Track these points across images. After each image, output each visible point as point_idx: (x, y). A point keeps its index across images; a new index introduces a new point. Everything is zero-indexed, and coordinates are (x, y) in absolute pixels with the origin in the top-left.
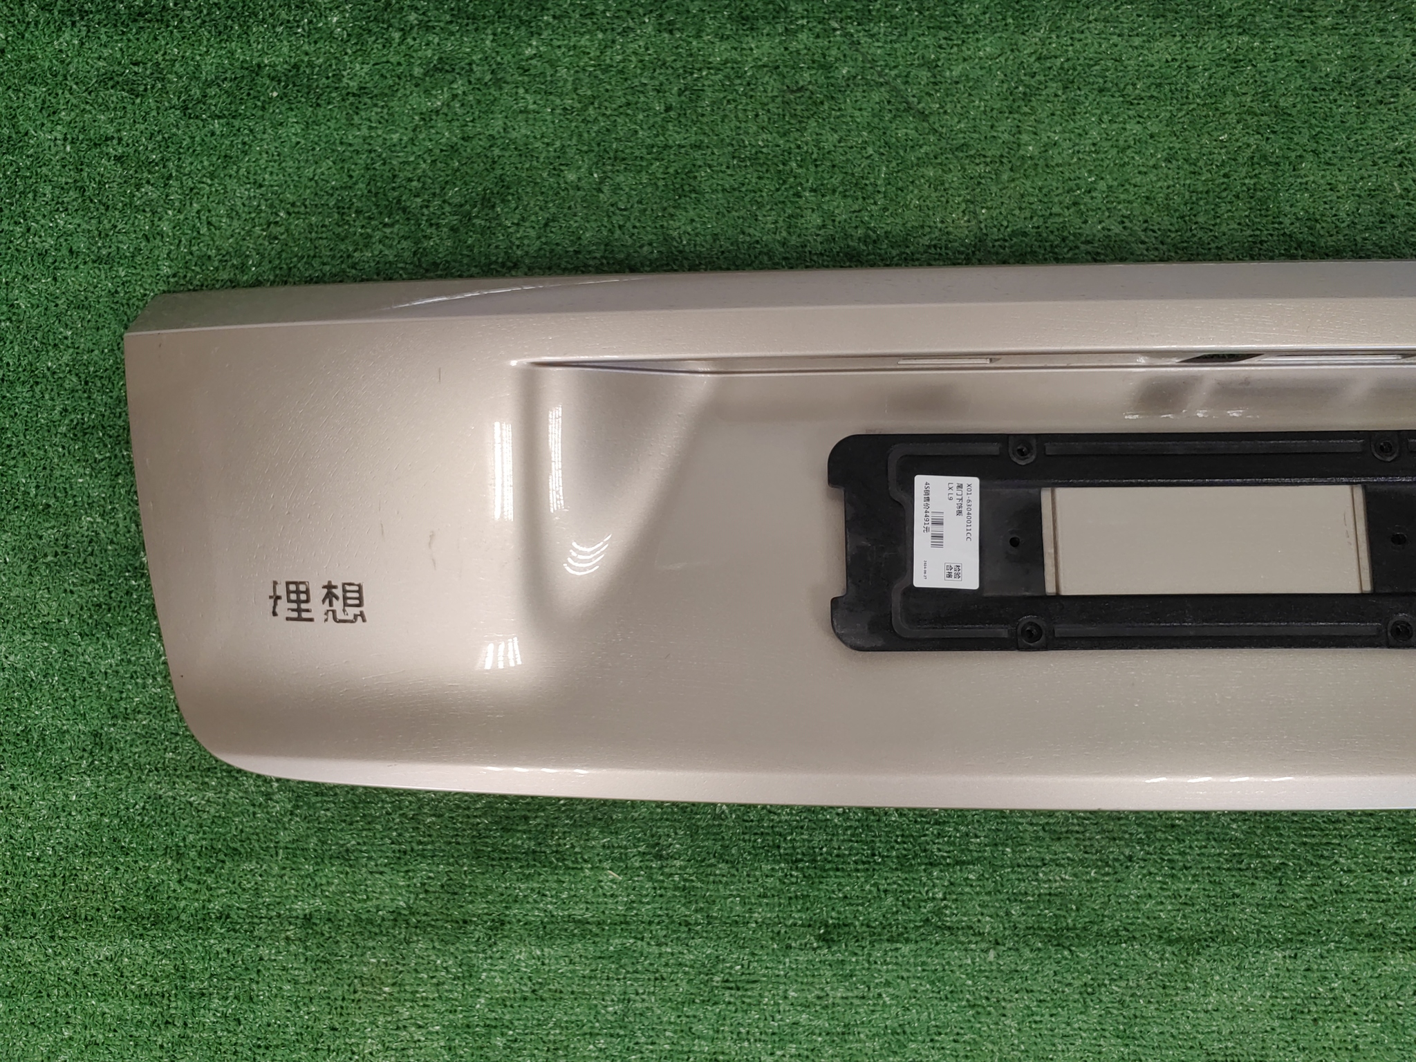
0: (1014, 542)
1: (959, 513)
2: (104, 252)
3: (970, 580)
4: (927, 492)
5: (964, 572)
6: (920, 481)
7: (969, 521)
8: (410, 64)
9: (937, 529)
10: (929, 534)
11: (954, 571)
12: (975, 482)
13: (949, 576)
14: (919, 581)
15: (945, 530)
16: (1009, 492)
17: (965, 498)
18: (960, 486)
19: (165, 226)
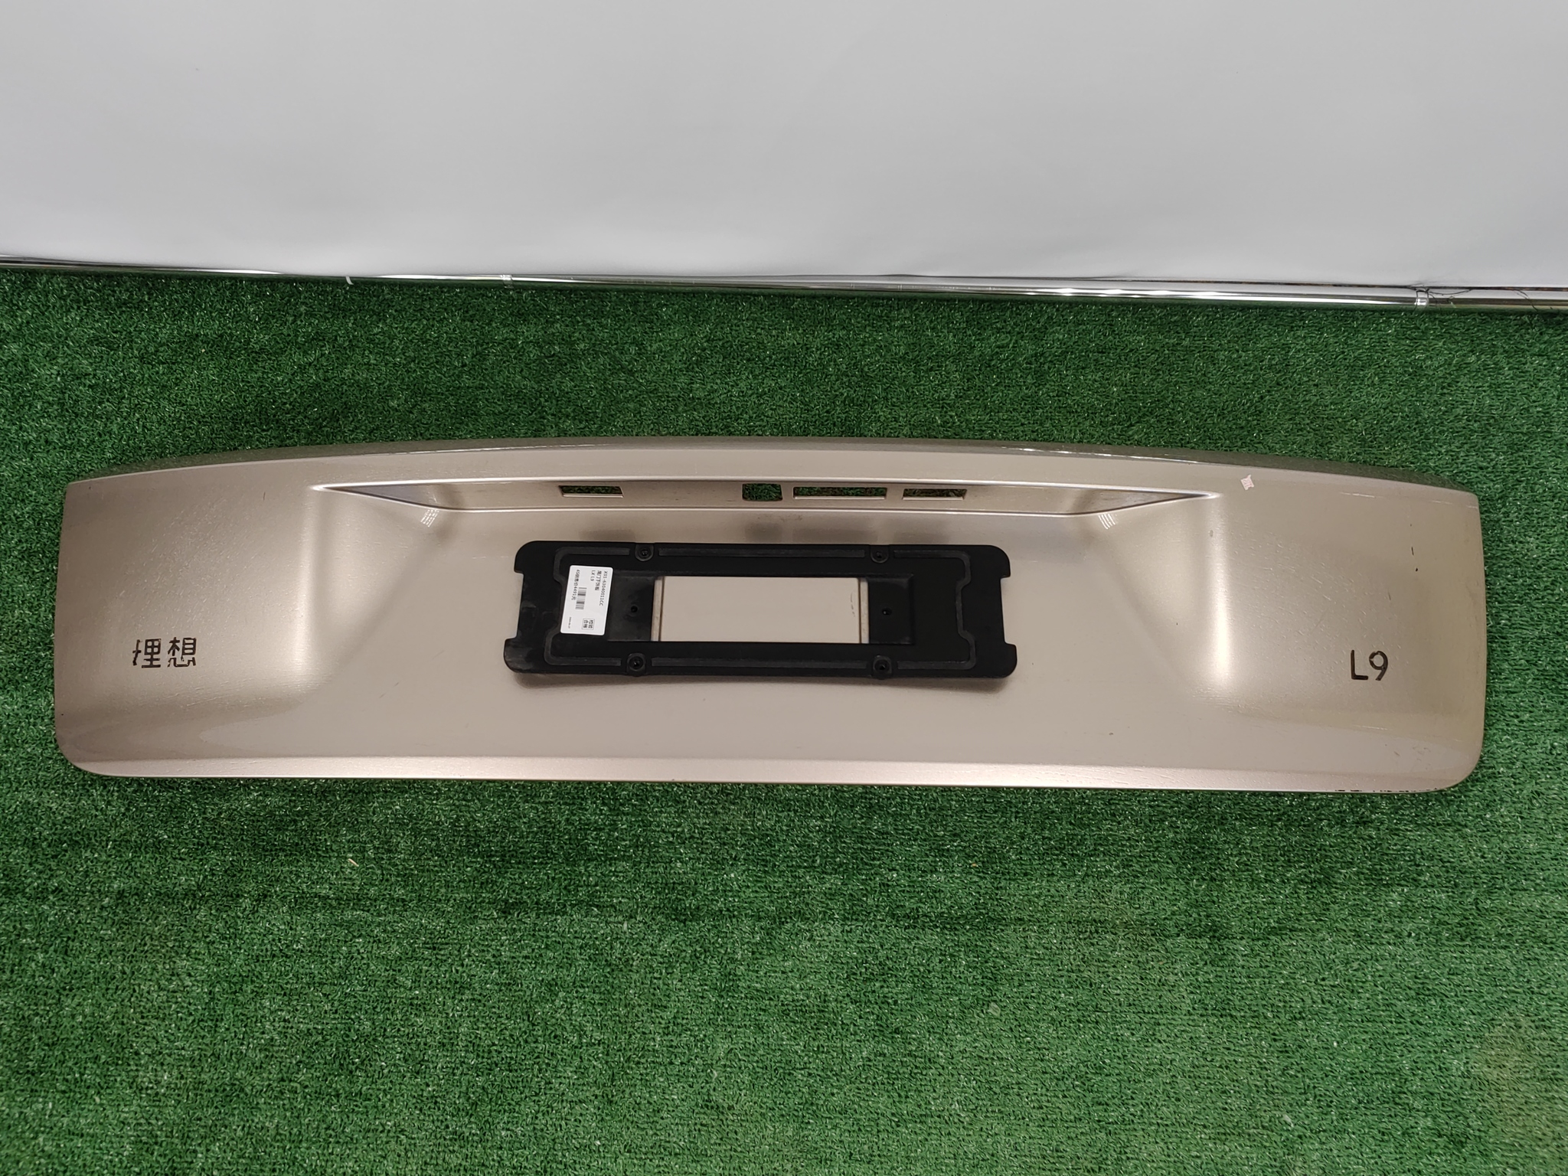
0: (634, 609)
1: (597, 588)
2: (69, 442)
3: (599, 630)
4: (577, 576)
5: (595, 625)
6: (573, 569)
7: (603, 593)
8: (296, 336)
9: (581, 597)
10: (575, 601)
11: (589, 624)
12: (610, 570)
13: (585, 626)
14: (566, 628)
15: (586, 599)
16: (634, 578)
17: (602, 579)
18: (600, 573)
19: (115, 428)
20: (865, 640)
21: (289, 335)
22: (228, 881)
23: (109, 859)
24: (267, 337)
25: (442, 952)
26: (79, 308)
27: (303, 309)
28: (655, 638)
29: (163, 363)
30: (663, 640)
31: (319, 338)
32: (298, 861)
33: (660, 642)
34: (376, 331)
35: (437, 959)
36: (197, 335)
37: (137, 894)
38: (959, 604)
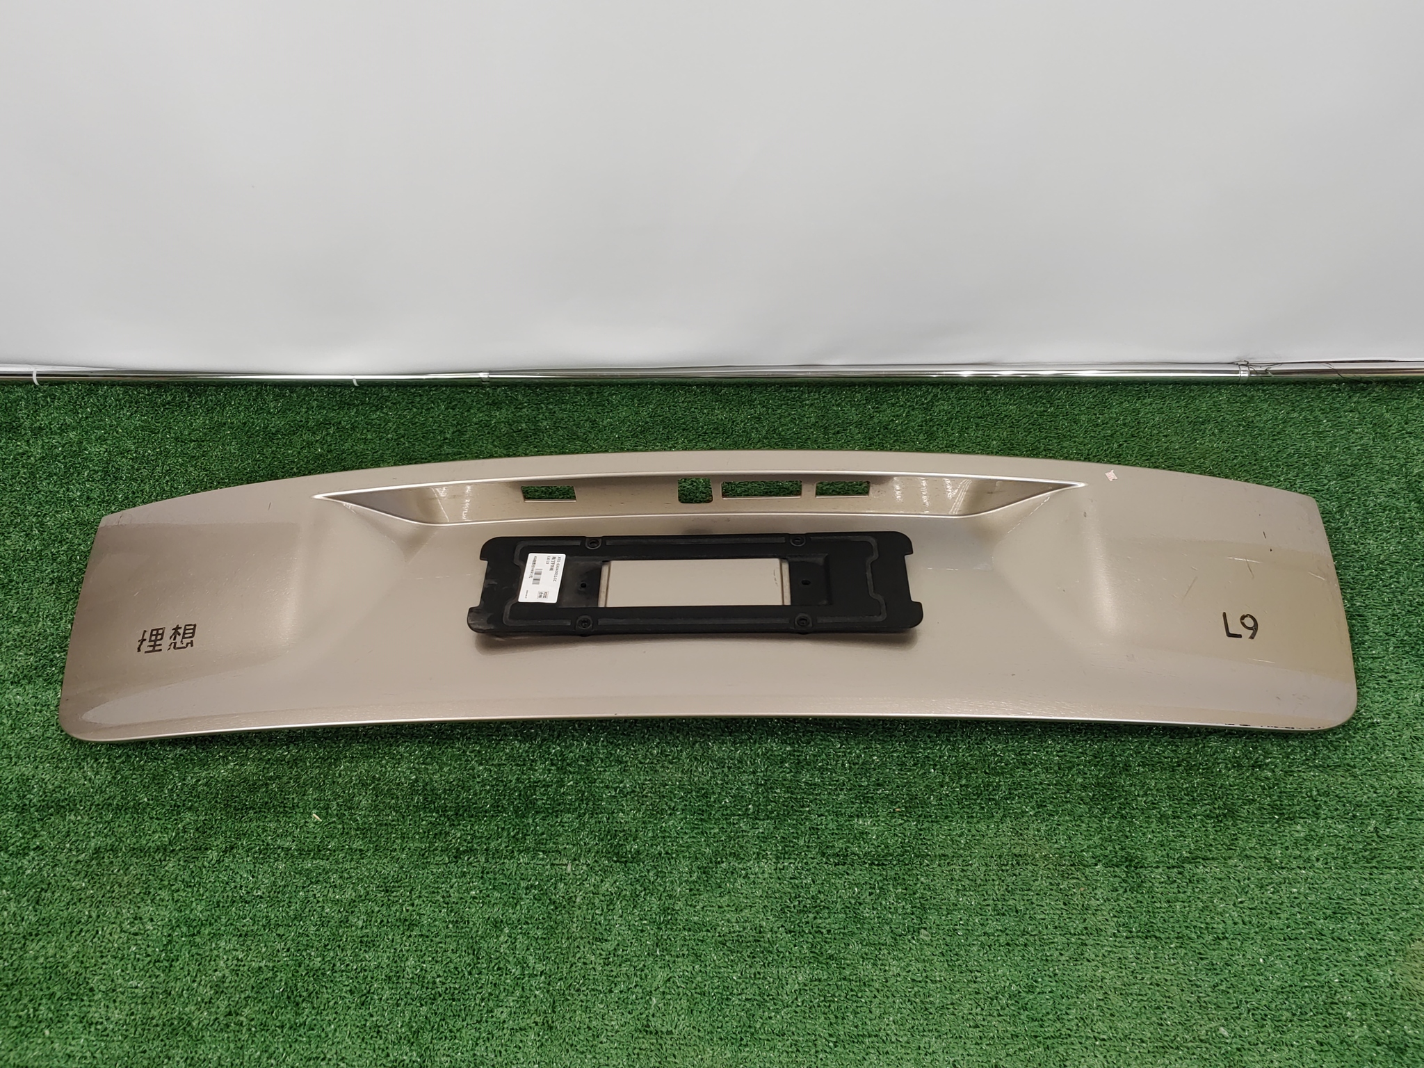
0: (583, 586)
1: (552, 569)
3: (552, 598)
4: (535, 560)
5: (549, 595)
6: (531, 556)
7: (556, 573)
9: (537, 576)
10: (532, 579)
11: (546, 595)
12: (563, 556)
13: (540, 597)
14: (522, 598)
15: (542, 577)
16: (584, 563)
17: (556, 563)
18: (554, 558)
20: (788, 602)
21: (301, 421)
22: (199, 837)
23: (91, 821)
24: (283, 423)
25: (394, 894)
26: (130, 407)
27: (315, 404)
28: (601, 605)
29: (194, 441)
30: (608, 606)
31: (327, 423)
32: (266, 817)
33: (605, 608)
34: (374, 416)
35: (389, 900)
36: (225, 424)
37: (111, 850)
38: (869, 575)
